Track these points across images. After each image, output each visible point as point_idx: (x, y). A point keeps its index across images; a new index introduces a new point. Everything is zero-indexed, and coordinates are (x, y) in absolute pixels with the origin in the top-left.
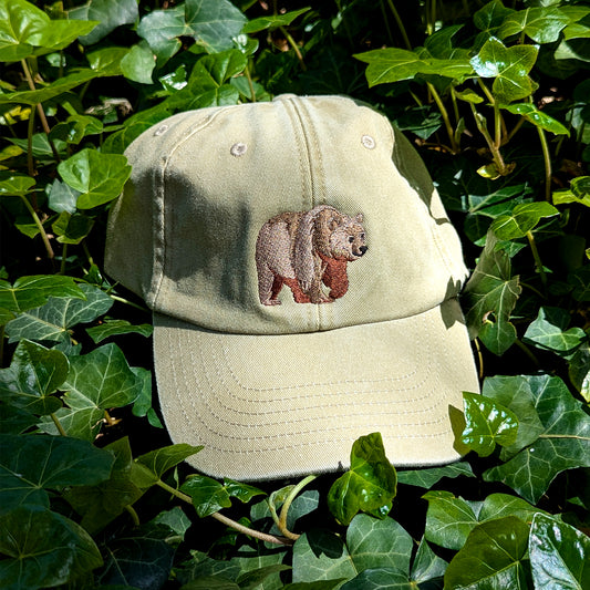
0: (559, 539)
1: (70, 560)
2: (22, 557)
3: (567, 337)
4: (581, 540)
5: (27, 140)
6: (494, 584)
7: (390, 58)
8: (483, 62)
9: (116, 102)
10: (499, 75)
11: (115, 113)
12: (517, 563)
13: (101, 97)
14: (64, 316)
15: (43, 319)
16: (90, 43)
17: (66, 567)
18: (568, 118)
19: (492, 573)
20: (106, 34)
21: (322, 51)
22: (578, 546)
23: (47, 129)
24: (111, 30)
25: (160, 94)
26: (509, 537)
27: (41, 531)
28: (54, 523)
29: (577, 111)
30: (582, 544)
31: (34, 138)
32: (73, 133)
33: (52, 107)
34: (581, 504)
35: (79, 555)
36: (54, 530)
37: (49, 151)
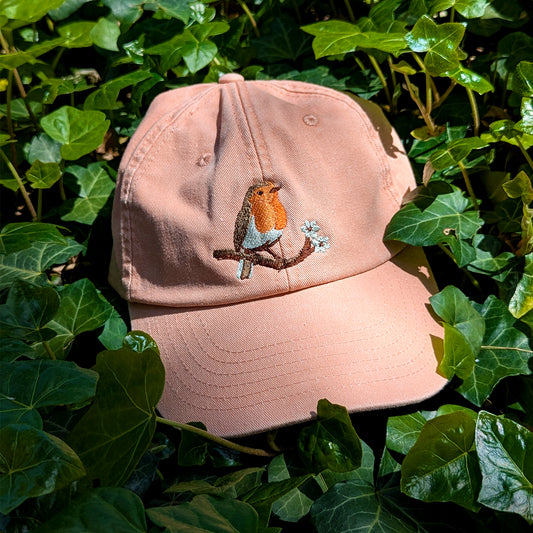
0: (502, 433)
1: (55, 472)
2: (11, 472)
3: (499, 262)
4: (522, 433)
5: (6, 105)
6: (446, 474)
7: (335, 30)
8: (415, 38)
9: (85, 72)
10: (430, 50)
11: (85, 81)
12: (466, 454)
13: (72, 69)
14: (39, 262)
15: (20, 267)
16: (61, 18)
17: (52, 478)
18: (492, 69)
19: (444, 464)
20: (74, 9)
21: (271, 20)
22: (519, 438)
23: (24, 94)
24: (79, 6)
25: (125, 60)
26: (457, 430)
27: (27, 448)
28: (39, 439)
29: (500, 63)
30: (523, 437)
31: (12, 103)
32: (47, 94)
33: (27, 76)
34: (521, 408)
35: (63, 467)
36: (40, 445)
37: (26, 114)
